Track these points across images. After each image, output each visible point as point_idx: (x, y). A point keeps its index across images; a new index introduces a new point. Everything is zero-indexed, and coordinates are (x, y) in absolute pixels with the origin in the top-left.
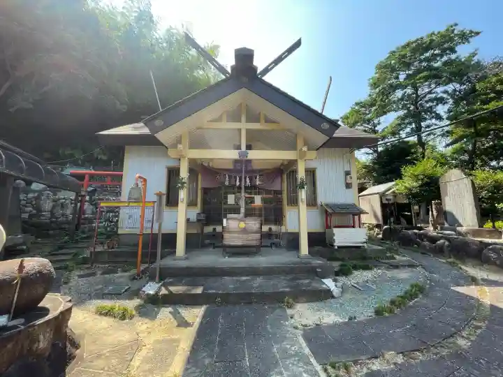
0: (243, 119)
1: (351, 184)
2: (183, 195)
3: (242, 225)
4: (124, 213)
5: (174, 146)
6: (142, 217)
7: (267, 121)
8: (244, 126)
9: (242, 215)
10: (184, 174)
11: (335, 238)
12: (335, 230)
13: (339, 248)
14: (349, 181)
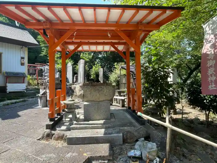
1: (24, 63)
11: (7, 88)
12: (8, 85)
13: (10, 92)
14: (22, 62)
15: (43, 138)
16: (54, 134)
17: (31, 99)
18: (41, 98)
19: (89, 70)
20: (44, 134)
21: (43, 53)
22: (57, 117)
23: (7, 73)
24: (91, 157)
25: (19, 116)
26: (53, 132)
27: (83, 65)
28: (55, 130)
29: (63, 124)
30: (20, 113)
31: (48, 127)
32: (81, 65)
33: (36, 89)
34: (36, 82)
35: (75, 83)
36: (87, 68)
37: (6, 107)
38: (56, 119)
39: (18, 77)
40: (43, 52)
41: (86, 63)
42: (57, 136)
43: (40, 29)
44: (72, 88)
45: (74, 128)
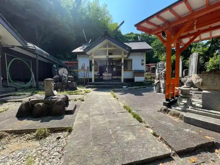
0: (108, 47)
1: (143, 64)
2: (93, 67)
3: (107, 75)
4: (79, 73)
5: (90, 55)
6: (84, 73)
7: (114, 47)
8: (108, 49)
9: (107, 72)
10: (93, 62)
11: (135, 79)
12: (135, 77)
13: (136, 82)
14: (143, 63)
15: (161, 111)
16: (170, 111)
17: (148, 87)
18: (156, 86)
19: (204, 63)
20: (162, 109)
21: (155, 56)
22: (171, 100)
23: (135, 71)
24: (216, 142)
25: (143, 95)
26: (169, 109)
27: (195, 58)
28: (170, 108)
29: (178, 106)
30: (143, 94)
31: (164, 104)
32: (194, 58)
33: (150, 81)
34: (150, 77)
35: (184, 76)
36: (201, 61)
37: (135, 89)
38: (171, 101)
39: (140, 73)
40: (155, 54)
41: (199, 56)
42: (172, 113)
43: (159, 33)
44: (182, 81)
45: (191, 111)
